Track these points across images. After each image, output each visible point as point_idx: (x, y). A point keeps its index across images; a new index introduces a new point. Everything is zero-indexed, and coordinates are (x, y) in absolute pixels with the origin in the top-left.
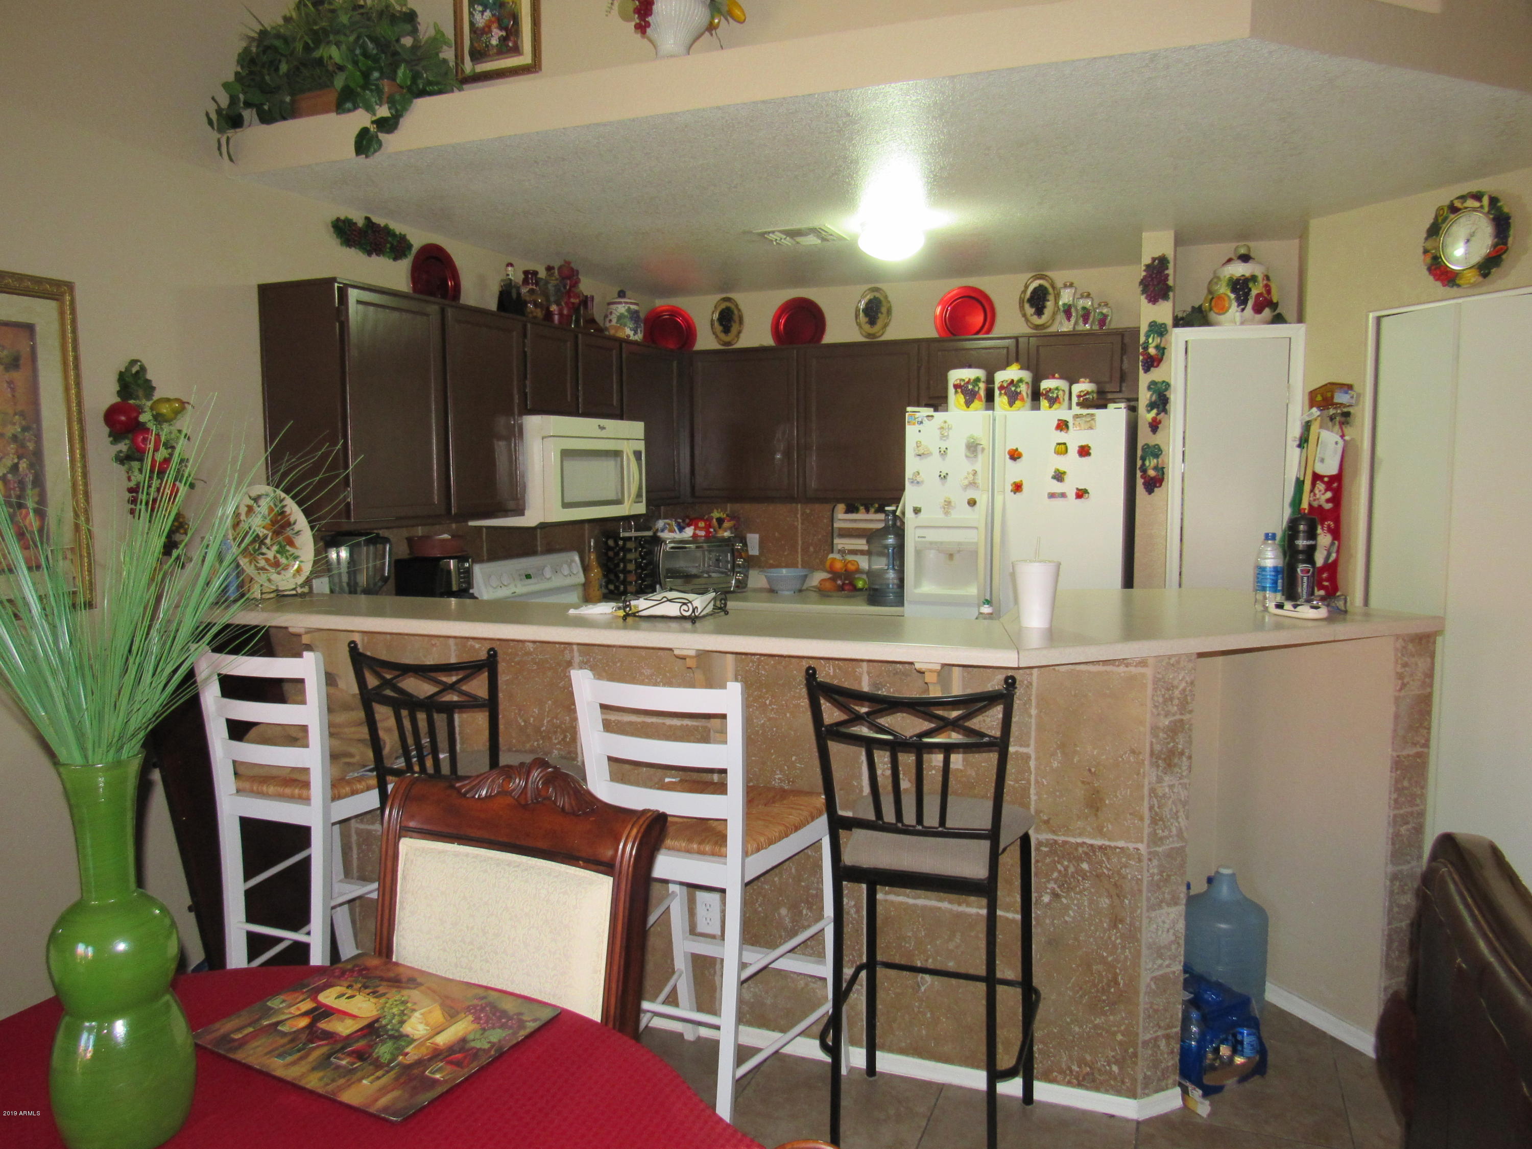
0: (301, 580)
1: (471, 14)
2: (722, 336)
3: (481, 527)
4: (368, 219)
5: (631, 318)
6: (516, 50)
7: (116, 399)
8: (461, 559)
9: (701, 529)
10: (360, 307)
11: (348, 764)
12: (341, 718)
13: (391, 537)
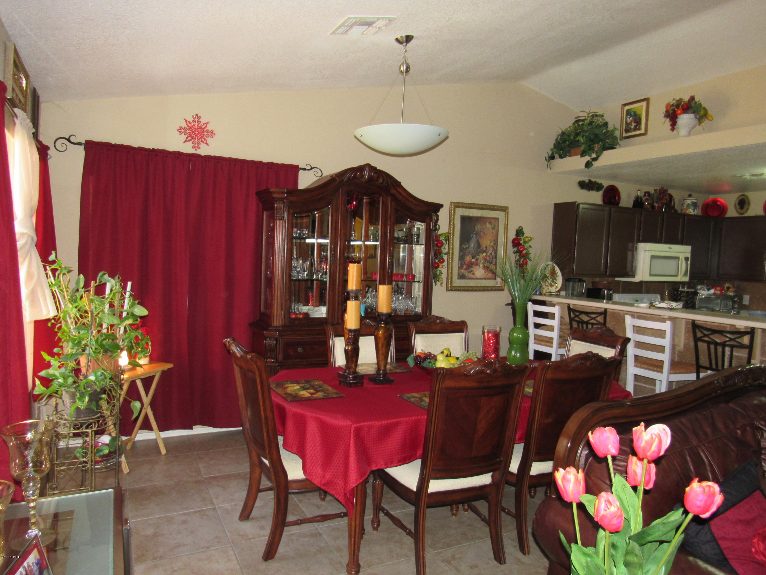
0: (557, 290)
1: (626, 119)
2: (740, 211)
3: (620, 281)
4: (590, 180)
5: (693, 205)
6: (640, 129)
7: (515, 237)
8: (609, 290)
9: (718, 290)
10: (583, 210)
11: (564, 339)
12: (564, 327)
13: (586, 280)
